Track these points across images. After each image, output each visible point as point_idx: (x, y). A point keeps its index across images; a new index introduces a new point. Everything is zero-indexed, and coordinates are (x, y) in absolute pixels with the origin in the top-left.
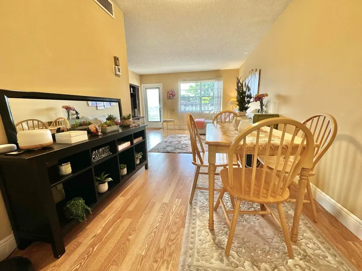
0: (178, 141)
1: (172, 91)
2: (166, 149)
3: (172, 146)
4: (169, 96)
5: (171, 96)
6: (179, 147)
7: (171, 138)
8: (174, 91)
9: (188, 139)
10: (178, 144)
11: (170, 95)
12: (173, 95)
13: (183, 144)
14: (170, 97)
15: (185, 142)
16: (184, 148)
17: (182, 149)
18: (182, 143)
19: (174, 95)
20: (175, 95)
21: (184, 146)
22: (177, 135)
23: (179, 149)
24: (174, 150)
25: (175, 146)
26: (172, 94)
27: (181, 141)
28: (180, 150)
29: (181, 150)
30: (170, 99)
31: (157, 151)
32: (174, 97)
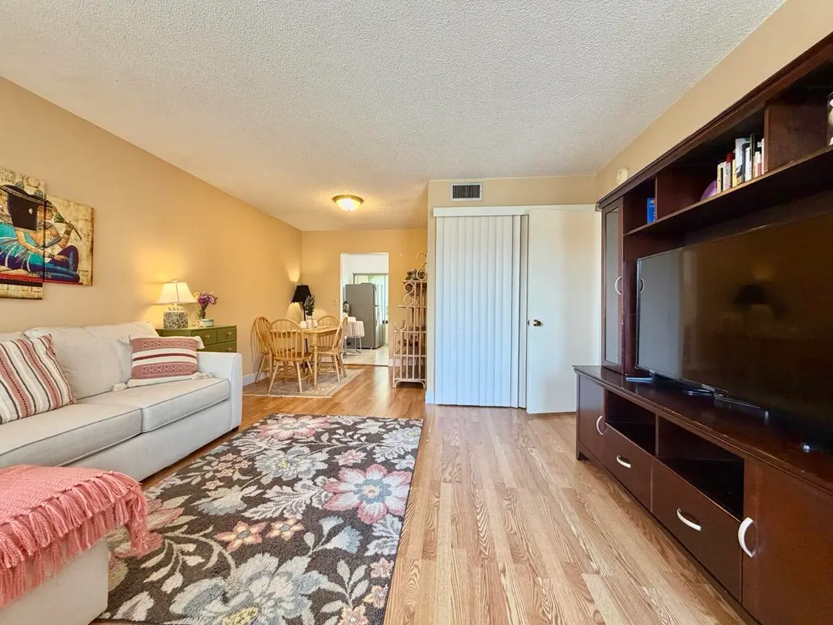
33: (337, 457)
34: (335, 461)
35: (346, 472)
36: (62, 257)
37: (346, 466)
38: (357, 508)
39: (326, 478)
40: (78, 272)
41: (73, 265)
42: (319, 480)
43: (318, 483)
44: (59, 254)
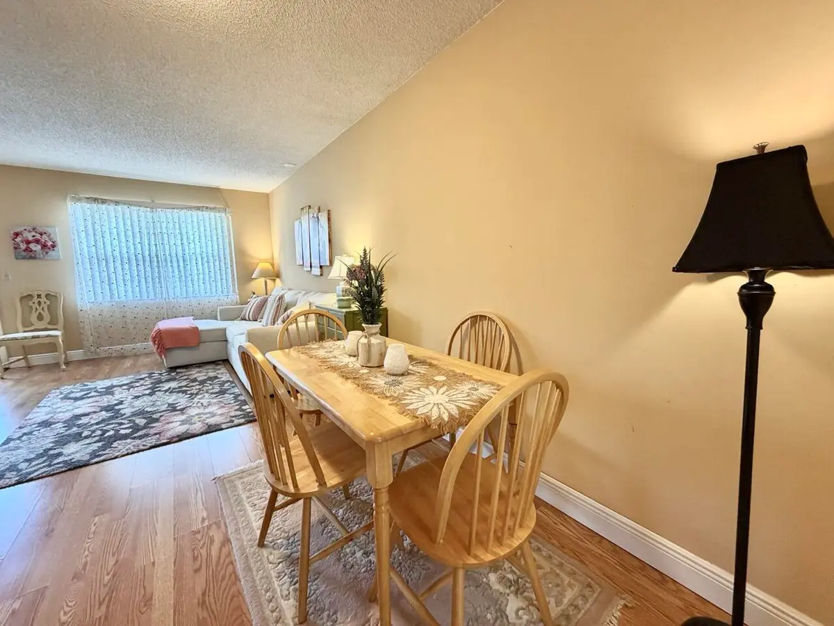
0: (108, 409)
1: (41, 230)
2: (60, 454)
3: (86, 433)
4: (23, 246)
5: (36, 248)
6: (122, 432)
7: (69, 402)
8: (50, 230)
9: (147, 392)
10: (112, 418)
11: (28, 242)
12: (44, 246)
13: (134, 414)
14: (28, 250)
15: (139, 404)
16: (145, 427)
17: (140, 433)
18: (128, 411)
19: (50, 243)
20: (53, 246)
21: (141, 421)
22: (91, 385)
23: (125, 437)
24: (104, 448)
25: (105, 432)
26: (37, 242)
27: (121, 403)
28: (129, 441)
29: (134, 438)
30: (32, 258)
31: (13, 481)
32: (51, 253)
34: (111, 412)
35: (94, 410)
37: (96, 412)
38: (74, 401)
39: (110, 404)
43: (115, 401)
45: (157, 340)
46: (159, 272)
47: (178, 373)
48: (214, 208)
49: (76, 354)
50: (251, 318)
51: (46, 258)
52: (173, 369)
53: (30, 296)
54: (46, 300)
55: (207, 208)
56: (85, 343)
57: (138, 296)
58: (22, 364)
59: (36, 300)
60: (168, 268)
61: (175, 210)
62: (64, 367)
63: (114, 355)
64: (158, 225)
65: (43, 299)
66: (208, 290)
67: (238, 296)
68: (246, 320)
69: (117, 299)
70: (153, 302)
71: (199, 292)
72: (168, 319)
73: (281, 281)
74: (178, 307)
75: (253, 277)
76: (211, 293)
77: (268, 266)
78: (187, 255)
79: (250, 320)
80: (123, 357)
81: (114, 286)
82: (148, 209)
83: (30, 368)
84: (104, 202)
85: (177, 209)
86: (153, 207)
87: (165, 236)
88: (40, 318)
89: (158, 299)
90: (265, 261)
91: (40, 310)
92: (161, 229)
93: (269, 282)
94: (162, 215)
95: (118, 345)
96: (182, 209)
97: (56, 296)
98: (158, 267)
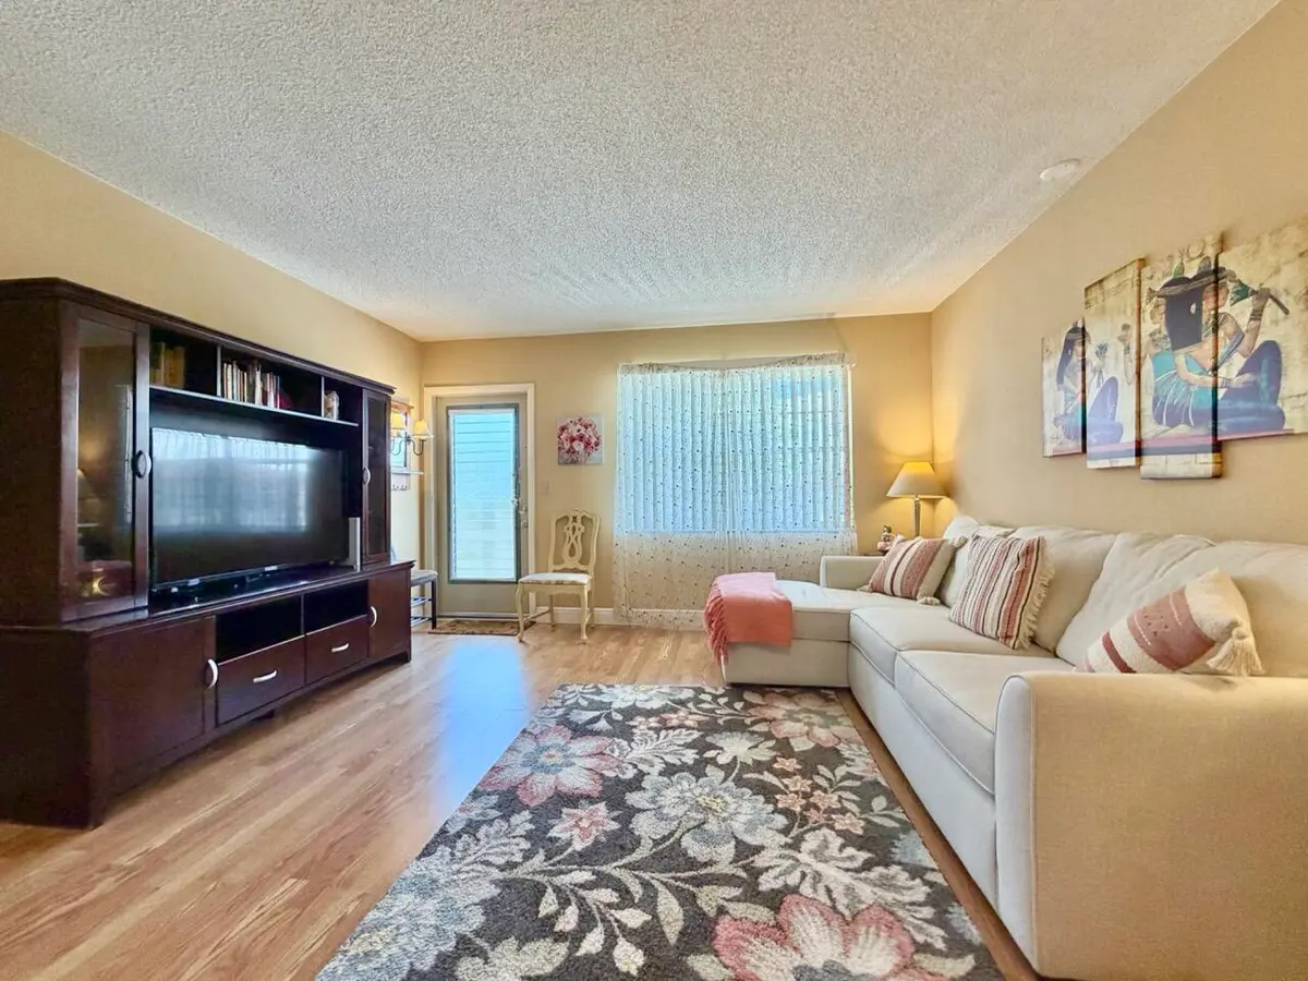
0: (613, 793)
1: (587, 421)
3: (548, 901)
4: (567, 446)
5: (579, 447)
8: (595, 420)
10: (613, 847)
11: (573, 440)
12: (588, 444)
13: (658, 857)
14: (571, 451)
19: (594, 440)
20: (597, 444)
26: (581, 438)
30: (574, 462)
32: (594, 454)
33: (615, 826)
34: (616, 813)
35: (589, 788)
36: (1247, 377)
37: (591, 799)
38: (571, 738)
39: (621, 776)
40: (1279, 404)
41: (1268, 387)
42: (630, 774)
43: (631, 767)
44: (1241, 373)
45: (715, 619)
46: (723, 483)
47: (748, 705)
48: (823, 357)
49: (605, 615)
50: (897, 588)
51: (588, 462)
52: (737, 689)
53: (566, 518)
54: (580, 525)
55: (810, 358)
56: (616, 598)
57: (690, 525)
58: (547, 619)
59: (570, 525)
60: (737, 476)
61: (757, 369)
62: (585, 637)
63: (650, 624)
64: (730, 399)
65: (578, 525)
66: (799, 520)
67: (855, 536)
68: (884, 593)
69: (662, 530)
70: (710, 536)
71: (784, 522)
72: (731, 572)
73: (958, 503)
74: (747, 549)
75: (890, 494)
76: (805, 526)
77: (924, 468)
78: (770, 451)
79: (894, 595)
80: (660, 632)
81: (660, 506)
82: (718, 373)
83: (554, 626)
84: (659, 368)
85: (760, 365)
86: (723, 367)
87: (738, 416)
88: (572, 552)
89: (718, 532)
90: (917, 458)
91: (573, 540)
92: (733, 406)
93: (924, 507)
94: (737, 380)
95: (657, 607)
96: (767, 365)
97: (591, 520)
98: (723, 474)
